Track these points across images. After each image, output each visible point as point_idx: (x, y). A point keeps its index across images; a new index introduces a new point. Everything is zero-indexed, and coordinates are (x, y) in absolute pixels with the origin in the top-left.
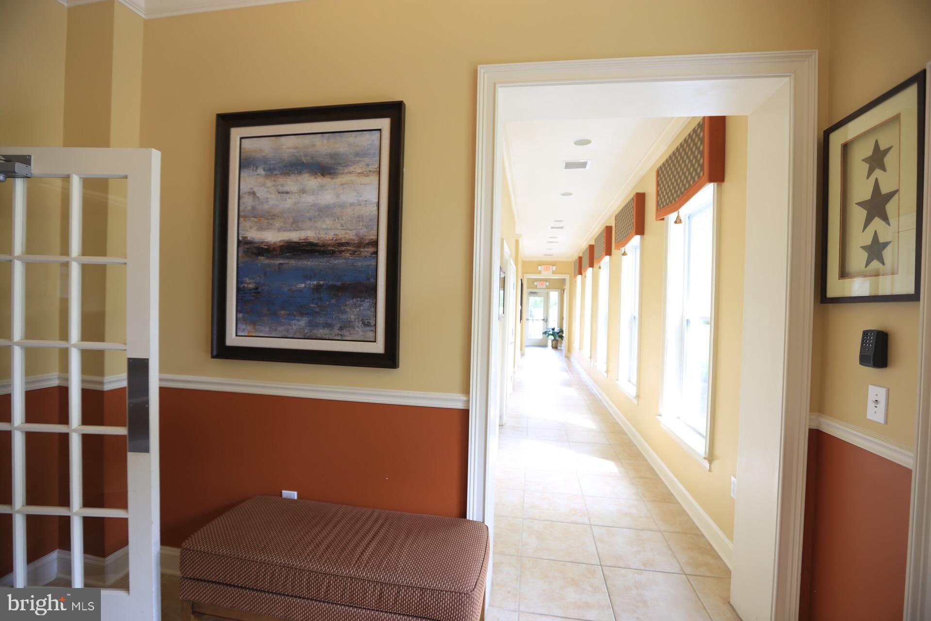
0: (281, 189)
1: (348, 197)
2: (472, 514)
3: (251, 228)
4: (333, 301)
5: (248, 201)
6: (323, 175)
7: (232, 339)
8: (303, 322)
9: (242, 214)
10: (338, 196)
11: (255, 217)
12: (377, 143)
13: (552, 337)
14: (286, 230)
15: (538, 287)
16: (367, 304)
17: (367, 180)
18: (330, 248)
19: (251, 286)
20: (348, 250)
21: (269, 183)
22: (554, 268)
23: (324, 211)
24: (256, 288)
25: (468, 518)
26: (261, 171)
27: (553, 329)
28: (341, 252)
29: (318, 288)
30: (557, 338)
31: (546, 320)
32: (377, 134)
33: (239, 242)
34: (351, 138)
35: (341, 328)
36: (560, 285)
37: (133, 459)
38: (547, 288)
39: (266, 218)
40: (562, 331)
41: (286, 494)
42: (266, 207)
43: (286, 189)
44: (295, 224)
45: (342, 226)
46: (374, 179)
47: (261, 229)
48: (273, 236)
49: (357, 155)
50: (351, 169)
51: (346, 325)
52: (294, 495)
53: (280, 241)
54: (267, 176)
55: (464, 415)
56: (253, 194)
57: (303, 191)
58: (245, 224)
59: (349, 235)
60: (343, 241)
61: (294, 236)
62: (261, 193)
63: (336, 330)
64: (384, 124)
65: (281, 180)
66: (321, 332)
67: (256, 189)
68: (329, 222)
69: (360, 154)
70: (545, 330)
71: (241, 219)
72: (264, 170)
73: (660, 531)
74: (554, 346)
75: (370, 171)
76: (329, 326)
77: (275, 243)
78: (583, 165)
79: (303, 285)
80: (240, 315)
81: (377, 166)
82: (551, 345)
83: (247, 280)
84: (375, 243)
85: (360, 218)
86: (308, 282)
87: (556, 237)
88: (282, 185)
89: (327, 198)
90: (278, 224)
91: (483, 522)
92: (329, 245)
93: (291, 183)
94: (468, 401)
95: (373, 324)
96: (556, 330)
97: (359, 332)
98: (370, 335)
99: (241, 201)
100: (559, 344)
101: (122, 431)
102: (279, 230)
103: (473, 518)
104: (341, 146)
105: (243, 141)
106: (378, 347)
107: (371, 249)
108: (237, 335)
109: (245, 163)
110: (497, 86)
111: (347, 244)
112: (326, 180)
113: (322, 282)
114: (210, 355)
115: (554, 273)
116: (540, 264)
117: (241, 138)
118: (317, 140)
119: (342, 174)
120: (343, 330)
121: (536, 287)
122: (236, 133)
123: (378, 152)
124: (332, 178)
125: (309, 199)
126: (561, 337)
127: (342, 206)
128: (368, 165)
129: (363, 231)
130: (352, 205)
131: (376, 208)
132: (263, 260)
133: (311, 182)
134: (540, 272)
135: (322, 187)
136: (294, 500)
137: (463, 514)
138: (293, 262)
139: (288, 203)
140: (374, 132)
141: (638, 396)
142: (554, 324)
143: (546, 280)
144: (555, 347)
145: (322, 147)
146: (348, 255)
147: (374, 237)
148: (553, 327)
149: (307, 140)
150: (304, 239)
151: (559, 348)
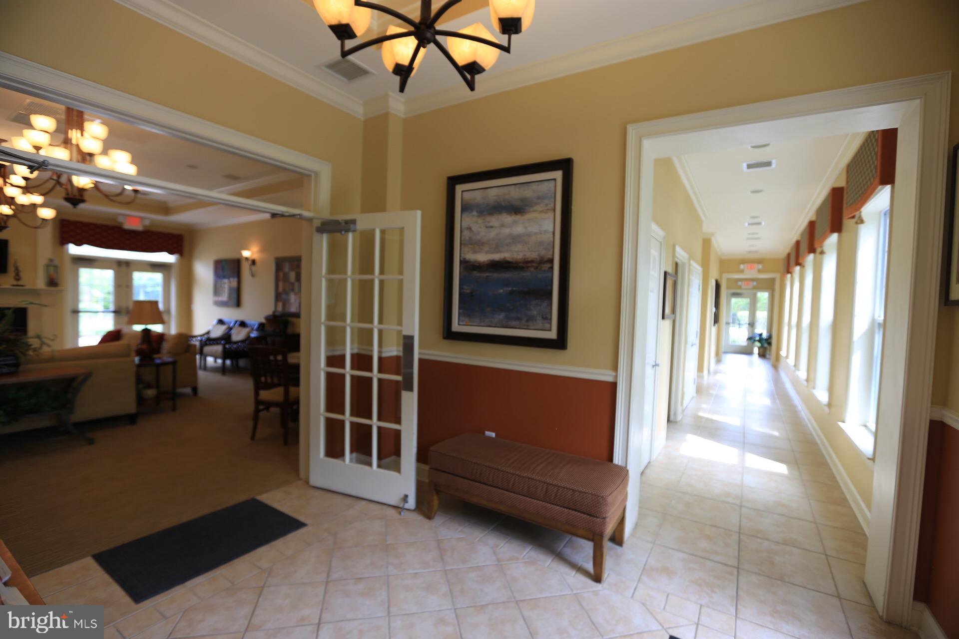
0: (488, 225)
1: (533, 228)
2: (618, 459)
3: (468, 252)
4: (522, 302)
5: (466, 234)
6: (516, 213)
7: (456, 327)
8: (501, 316)
9: (463, 242)
10: (526, 228)
11: (471, 244)
12: (553, 188)
13: (758, 344)
14: (492, 253)
15: (743, 287)
16: (545, 304)
17: (546, 216)
18: (521, 265)
19: (468, 291)
20: (532, 266)
21: (480, 221)
22: (760, 266)
23: (516, 239)
24: (471, 293)
25: (614, 462)
26: (475, 213)
27: (761, 335)
28: (528, 267)
29: (512, 292)
30: (766, 345)
31: (752, 325)
32: (553, 182)
33: (461, 262)
34: (535, 187)
35: (527, 321)
36: (768, 285)
37: (405, 395)
38: (754, 288)
39: (477, 245)
40: (770, 337)
41: (488, 433)
42: (478, 237)
43: (491, 224)
44: (497, 249)
45: (529, 249)
46: (551, 215)
47: (475, 252)
48: (482, 257)
49: (539, 198)
50: (535, 208)
51: (531, 319)
52: (493, 435)
53: (487, 261)
54: (479, 216)
55: (613, 386)
56: (470, 229)
57: (502, 226)
58: (465, 249)
59: (533, 255)
60: (529, 260)
61: (497, 257)
62: (475, 228)
63: (524, 322)
64: (558, 175)
65: (488, 218)
66: (514, 323)
67: (471, 226)
68: (519, 247)
69: (541, 198)
70: (751, 336)
71: (462, 246)
72: (477, 212)
73: (815, 523)
74: (761, 353)
75: (548, 209)
76: (519, 319)
77: (484, 262)
78: (768, 164)
79: (502, 291)
80: (461, 311)
81: (552, 205)
82: (757, 352)
83: (466, 287)
84: (551, 261)
85: (541, 243)
86: (505, 289)
87: (757, 234)
88: (489, 222)
89: (519, 230)
90: (486, 248)
91: (626, 467)
92: (520, 263)
93: (494, 220)
94: (616, 377)
95: (549, 317)
96: (765, 336)
97: (540, 323)
98: (547, 326)
99: (463, 234)
100: (768, 352)
101: (399, 378)
102: (487, 253)
103: (618, 462)
104: (528, 193)
105: (464, 193)
106: (553, 335)
107: (549, 265)
108: (459, 324)
109: (465, 208)
110: (642, 139)
111: (532, 261)
112: (517, 217)
113: (514, 289)
114: (442, 337)
115: (759, 271)
116: (743, 261)
117: (463, 191)
118: (512, 189)
119: (529, 212)
120: (529, 322)
121: (740, 287)
122: (459, 188)
123: (553, 195)
124: (522, 216)
125: (506, 231)
126: (770, 344)
127: (529, 235)
128: (546, 205)
129: (543, 252)
130: (536, 234)
131: (552, 236)
132: (476, 274)
133: (507, 219)
134: (742, 271)
135: (515, 222)
136: (493, 438)
137: (610, 458)
138: (495, 275)
139: (493, 234)
140: (551, 181)
141: (830, 405)
142: (761, 329)
143: (753, 280)
144: (762, 355)
145: (515, 194)
146: (532, 269)
147: (550, 257)
148: (760, 333)
149: (505, 190)
150: (504, 259)
151: (768, 356)
